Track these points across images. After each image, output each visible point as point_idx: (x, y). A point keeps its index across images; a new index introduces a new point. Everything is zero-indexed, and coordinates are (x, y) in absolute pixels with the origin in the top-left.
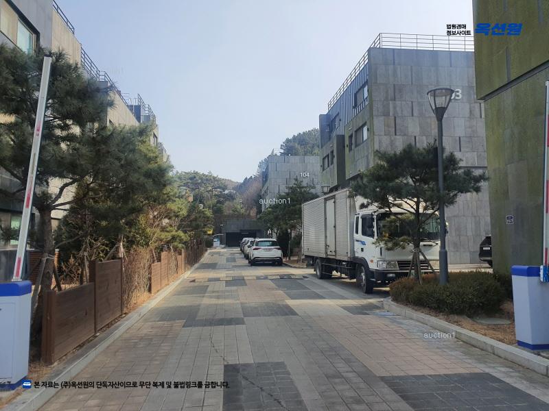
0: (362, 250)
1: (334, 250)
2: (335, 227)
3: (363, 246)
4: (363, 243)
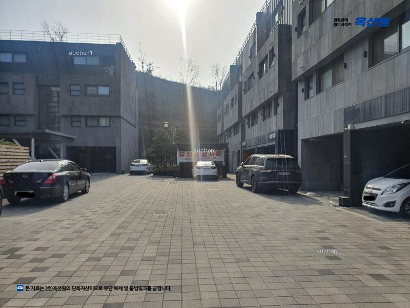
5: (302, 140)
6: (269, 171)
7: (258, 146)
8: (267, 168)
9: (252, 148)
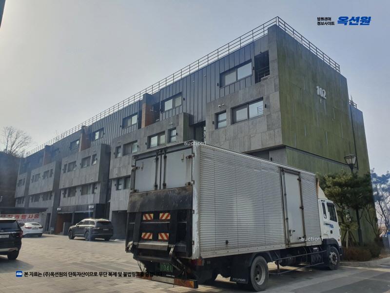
0: (331, 232)
1: (303, 235)
2: (302, 208)
3: (331, 229)
4: (332, 226)
5: (113, 212)
6: (98, 228)
7: (76, 212)
8: (97, 227)
9: (69, 213)
